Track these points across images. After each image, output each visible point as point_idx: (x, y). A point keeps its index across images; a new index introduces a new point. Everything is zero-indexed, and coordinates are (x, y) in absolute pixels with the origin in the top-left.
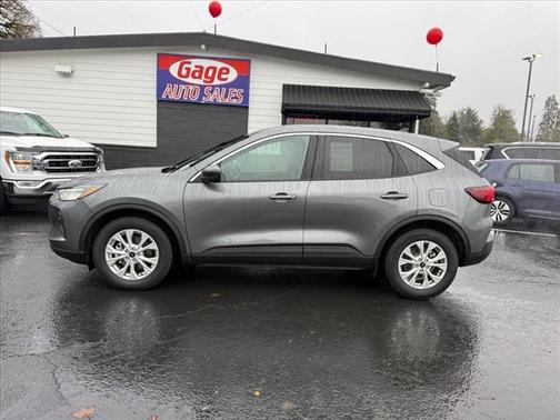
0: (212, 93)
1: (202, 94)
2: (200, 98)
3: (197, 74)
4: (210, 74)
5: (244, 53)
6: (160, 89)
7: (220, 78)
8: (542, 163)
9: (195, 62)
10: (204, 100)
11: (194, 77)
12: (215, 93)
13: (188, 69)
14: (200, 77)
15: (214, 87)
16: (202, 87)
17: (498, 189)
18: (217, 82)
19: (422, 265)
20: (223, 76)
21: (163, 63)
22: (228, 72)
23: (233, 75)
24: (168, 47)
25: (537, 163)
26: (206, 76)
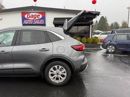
0: (36, 21)
1: (33, 22)
2: (33, 23)
3: (32, 17)
4: (35, 17)
5: (43, 11)
6: (23, 21)
7: (38, 18)
8: (123, 34)
9: (31, 14)
10: (34, 23)
11: (31, 18)
12: (37, 21)
13: (29, 16)
14: (32, 18)
15: (36, 20)
16: (33, 20)
17: (111, 43)
18: (37, 18)
19: (58, 74)
20: (38, 17)
21: (23, 15)
22: (39, 16)
23: (41, 16)
24: (24, 11)
25: (122, 34)
26: (34, 17)
